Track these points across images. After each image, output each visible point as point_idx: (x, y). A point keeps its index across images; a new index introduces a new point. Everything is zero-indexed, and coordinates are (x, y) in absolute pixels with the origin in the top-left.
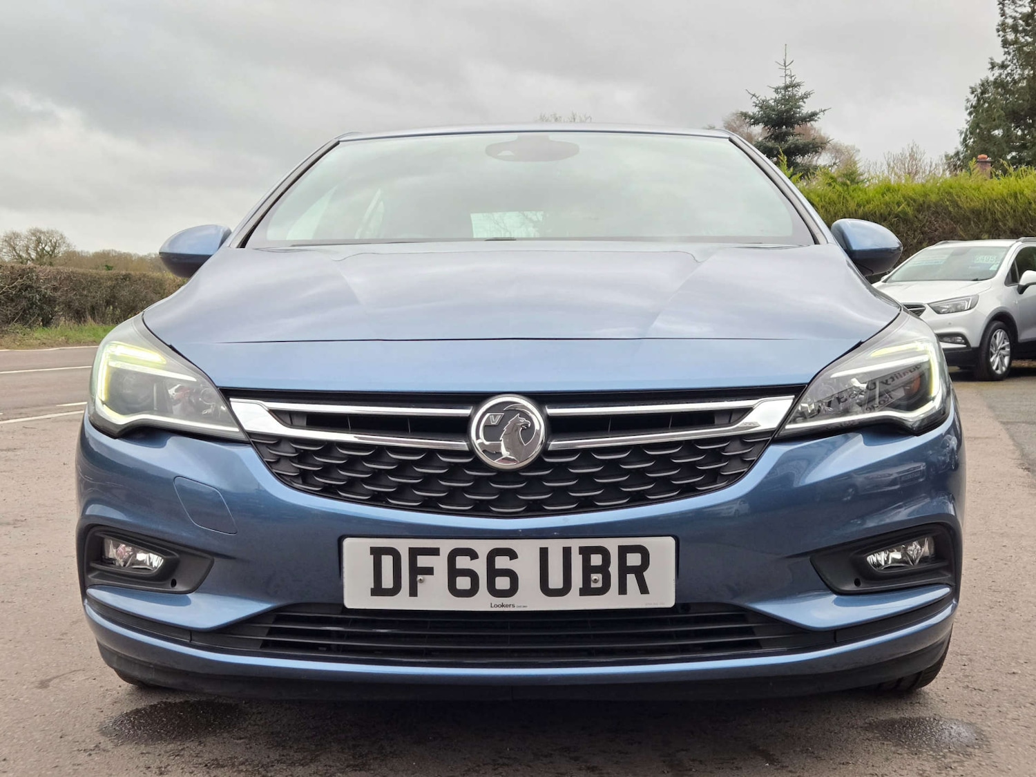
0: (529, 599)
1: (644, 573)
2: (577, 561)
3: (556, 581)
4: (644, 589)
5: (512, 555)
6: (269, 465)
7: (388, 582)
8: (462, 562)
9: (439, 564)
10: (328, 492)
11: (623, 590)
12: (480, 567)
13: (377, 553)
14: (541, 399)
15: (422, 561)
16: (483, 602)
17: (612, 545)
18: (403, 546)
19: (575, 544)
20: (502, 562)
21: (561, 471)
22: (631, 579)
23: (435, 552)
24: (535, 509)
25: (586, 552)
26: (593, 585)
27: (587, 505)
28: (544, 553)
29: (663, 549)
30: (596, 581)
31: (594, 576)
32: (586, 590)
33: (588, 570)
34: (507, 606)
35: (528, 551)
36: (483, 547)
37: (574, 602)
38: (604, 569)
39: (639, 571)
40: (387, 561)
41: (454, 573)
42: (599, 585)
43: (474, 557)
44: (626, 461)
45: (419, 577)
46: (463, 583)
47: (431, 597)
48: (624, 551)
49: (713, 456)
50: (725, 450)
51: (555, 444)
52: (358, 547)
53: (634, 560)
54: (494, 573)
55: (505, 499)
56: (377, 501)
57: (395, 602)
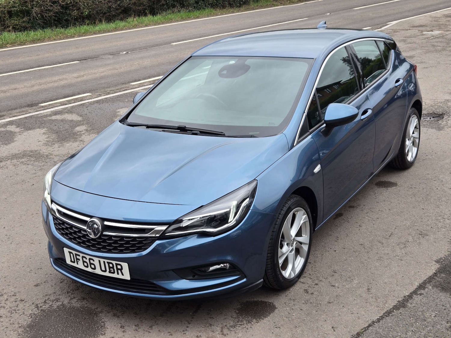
0: (98, 271)
1: (122, 271)
2: (107, 265)
3: (103, 269)
4: (123, 275)
5: (94, 261)
6: (55, 224)
7: (73, 260)
8: (84, 259)
9: (80, 258)
10: (62, 234)
11: (118, 274)
12: (88, 261)
13: (70, 253)
14: (103, 220)
15: (78, 257)
16: (89, 269)
17: (114, 262)
18: (74, 252)
19: (106, 261)
20: (92, 261)
21: (104, 241)
22: (119, 271)
23: (79, 256)
24: (99, 250)
25: (109, 263)
26: (111, 271)
27: (110, 251)
28: (99, 261)
29: (125, 266)
31: (111, 269)
32: (110, 272)
33: (110, 268)
34: (95, 272)
35: (96, 260)
36: (88, 257)
37: (107, 274)
38: (113, 267)
40: (72, 255)
41: (84, 262)
42: (113, 271)
43: (86, 259)
44: (119, 240)
45: (78, 261)
46: (86, 264)
47: (80, 266)
48: (117, 264)
49: (140, 242)
50: (144, 241)
51: (105, 233)
52: (66, 250)
53: (119, 267)
54: (91, 264)
55: (93, 245)
56: (70, 239)
57: (75, 265)
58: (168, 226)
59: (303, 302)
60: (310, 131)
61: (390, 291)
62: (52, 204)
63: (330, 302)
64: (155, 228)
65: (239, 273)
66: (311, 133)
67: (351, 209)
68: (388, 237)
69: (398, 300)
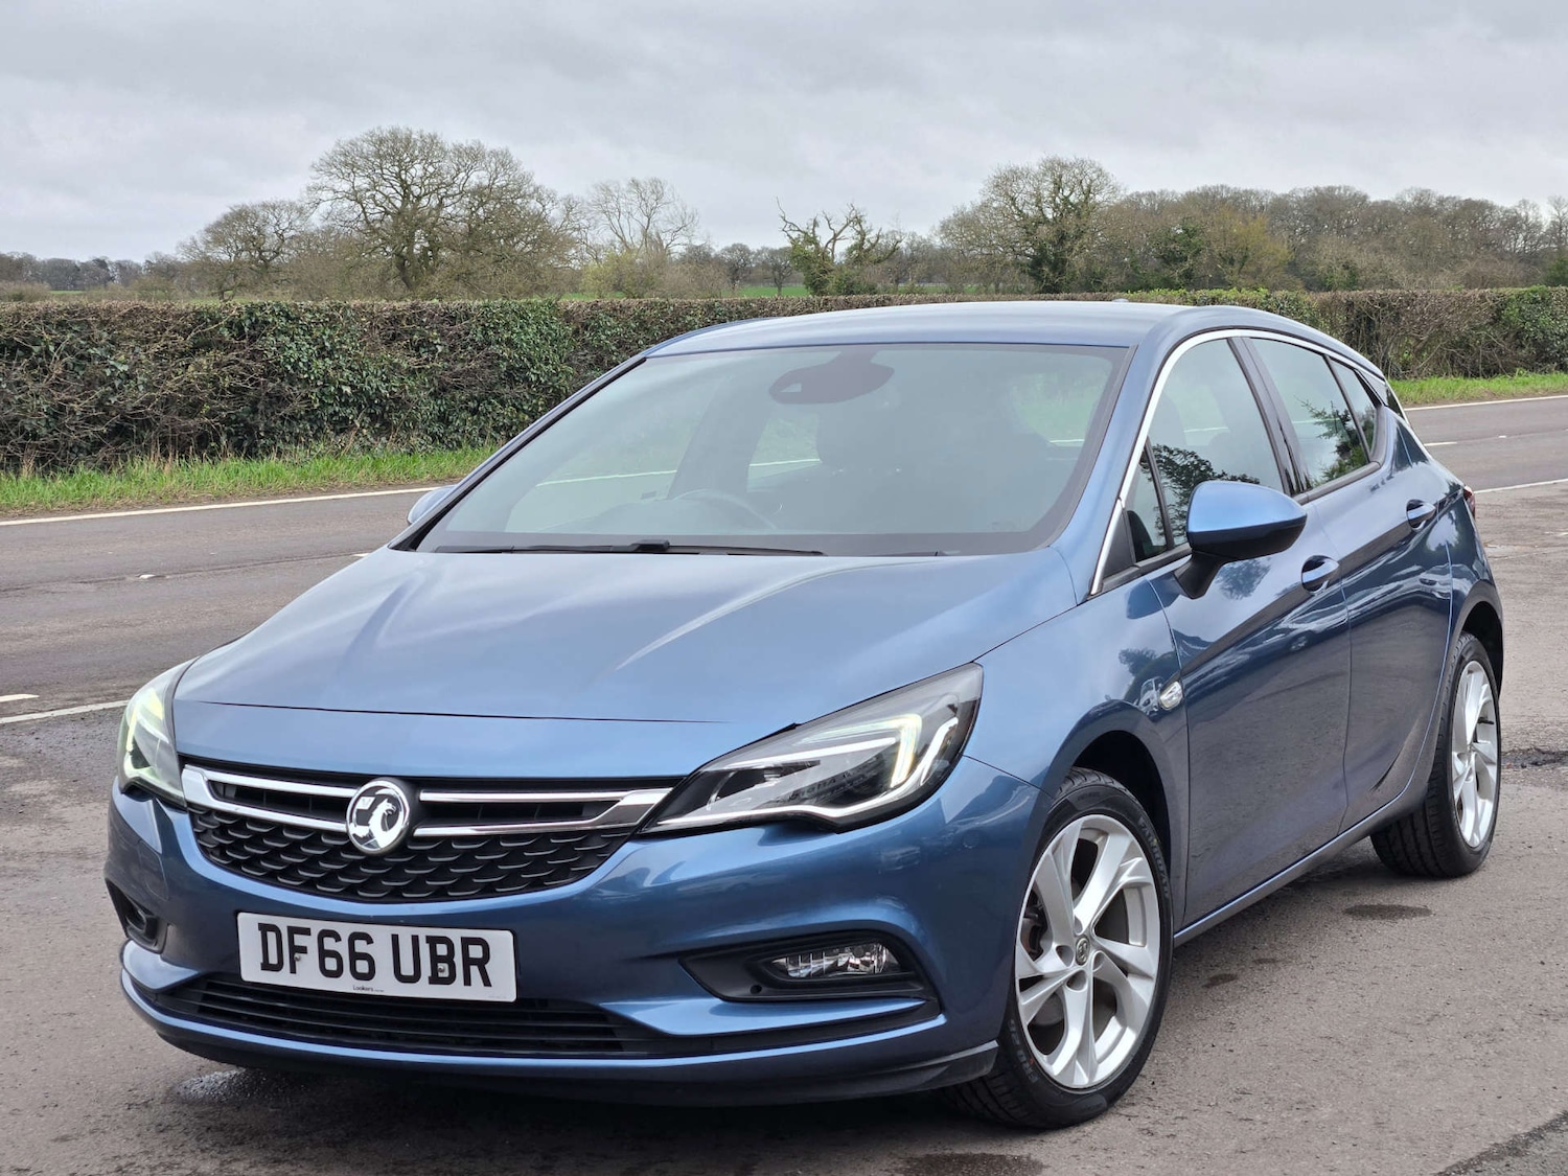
0: (385, 985)
1: (486, 966)
2: (424, 949)
3: (407, 969)
4: (487, 982)
5: (369, 940)
6: (198, 836)
7: (273, 960)
8: (329, 944)
9: (310, 942)
10: (234, 867)
11: (467, 982)
12: (342, 948)
13: (264, 929)
14: (415, 783)
15: (299, 940)
16: (346, 984)
17: (456, 935)
18: (283, 923)
19: (423, 933)
20: (361, 947)
21: (420, 859)
22: (474, 970)
23: (307, 932)
24: (395, 896)
25: (433, 941)
26: (440, 975)
27: (440, 895)
28: (395, 939)
29: (501, 943)
30: (442, 971)
31: (441, 966)
32: (435, 979)
33: (435, 959)
34: (368, 989)
35: (381, 935)
36: (344, 930)
37: (423, 990)
38: (449, 959)
39: (482, 963)
40: (271, 936)
41: (323, 954)
42: (446, 974)
43: (338, 939)
44: (481, 851)
45: (297, 955)
46: (331, 964)
47: (308, 976)
48: (466, 942)
49: (566, 850)
50: (580, 844)
51: (420, 832)
52: (248, 923)
53: (476, 952)
54: (355, 956)
55: (371, 884)
56: (270, 878)
57: (282, 978)
58: (671, 789)
59: (1142, 1152)
60: (1141, 564)
61: (1458, 1126)
62: (184, 770)
63: (1244, 1150)
64: (622, 798)
65: (921, 988)
66: (1143, 571)
67: (1265, 966)
68: (1423, 1020)
69: (1493, 1142)
